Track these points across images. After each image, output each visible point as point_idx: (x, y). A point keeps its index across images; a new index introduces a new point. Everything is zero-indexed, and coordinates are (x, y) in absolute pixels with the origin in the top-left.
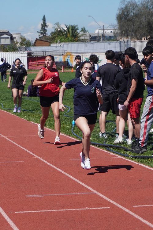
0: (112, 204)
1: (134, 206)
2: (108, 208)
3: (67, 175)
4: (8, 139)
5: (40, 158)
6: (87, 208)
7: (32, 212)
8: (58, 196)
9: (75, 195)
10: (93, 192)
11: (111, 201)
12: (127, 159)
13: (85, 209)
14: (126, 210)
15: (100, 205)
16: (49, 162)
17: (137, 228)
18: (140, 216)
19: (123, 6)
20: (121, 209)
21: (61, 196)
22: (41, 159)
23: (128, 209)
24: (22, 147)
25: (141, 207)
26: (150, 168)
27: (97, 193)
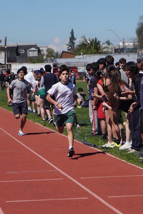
0: (66, 177)
1: (81, 178)
2: (62, 179)
3: (44, 159)
4: (11, 136)
5: (29, 149)
6: (46, 179)
7: (6, 181)
8: (29, 172)
9: (42, 172)
10: (56, 170)
11: (66, 175)
12: (96, 149)
13: (45, 180)
14: (74, 180)
15: (56, 178)
16: (34, 151)
17: (74, 190)
18: (81, 184)
20: (71, 180)
21: (31, 172)
23: (75, 179)
24: (19, 141)
25: (86, 179)
26: (110, 155)
27: (60, 170)
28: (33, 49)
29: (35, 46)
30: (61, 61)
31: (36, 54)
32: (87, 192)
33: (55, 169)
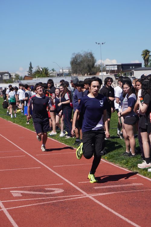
0: (28, 155)
1: (36, 155)
2: (25, 156)
3: (14, 144)
5: (4, 137)
6: (15, 156)
8: (4, 152)
9: (12, 152)
11: (27, 153)
14: (32, 156)
15: (22, 155)
16: (7, 139)
18: (36, 159)
19: (74, 56)
20: (30, 156)
21: (6, 152)
22: (2, 136)
25: (39, 155)
26: (54, 140)
27: (23, 150)
28: (6, 74)
29: (8, 73)
30: (24, 82)
31: (8, 78)
32: (40, 164)
33: (20, 150)
